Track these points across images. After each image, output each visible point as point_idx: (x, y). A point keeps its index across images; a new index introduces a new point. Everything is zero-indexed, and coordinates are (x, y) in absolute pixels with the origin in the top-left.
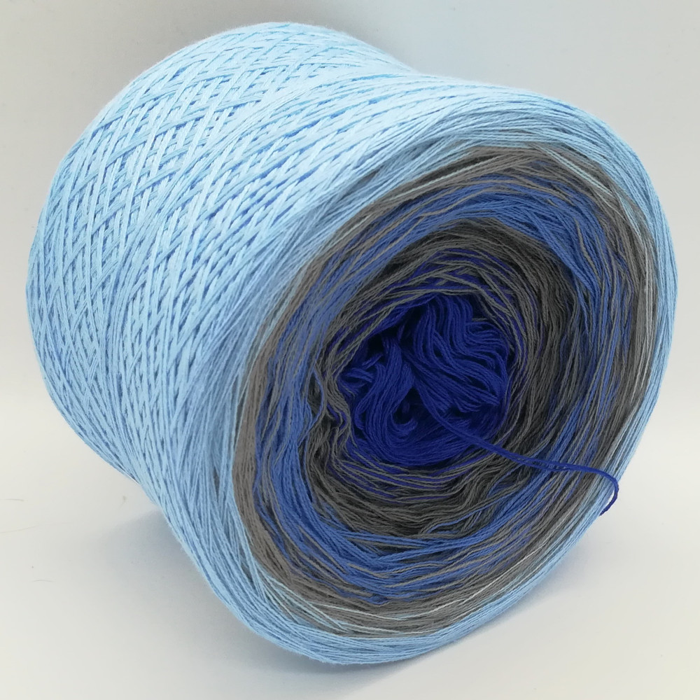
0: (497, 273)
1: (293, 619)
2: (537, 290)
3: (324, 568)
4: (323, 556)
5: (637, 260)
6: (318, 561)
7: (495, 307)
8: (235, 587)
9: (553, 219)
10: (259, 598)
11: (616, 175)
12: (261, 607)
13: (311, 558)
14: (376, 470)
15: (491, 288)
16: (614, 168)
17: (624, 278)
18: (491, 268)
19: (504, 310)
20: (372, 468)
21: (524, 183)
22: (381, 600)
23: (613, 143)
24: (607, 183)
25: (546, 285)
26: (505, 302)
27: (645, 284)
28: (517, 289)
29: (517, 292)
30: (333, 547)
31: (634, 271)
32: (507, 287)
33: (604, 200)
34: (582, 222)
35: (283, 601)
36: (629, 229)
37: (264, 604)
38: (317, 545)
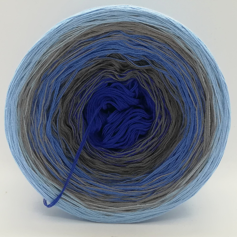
0: (154, 145)
1: (61, 36)
2: (142, 162)
3: (73, 55)
4: (78, 56)
5: (151, 200)
6: (77, 53)
7: (142, 143)
8: (90, 15)
9: (175, 163)
10: (80, 23)
11: (190, 185)
12: (75, 24)
13: (80, 51)
14: (93, 89)
15: (149, 142)
16: (193, 185)
17: (144, 196)
18: (157, 142)
19: (140, 147)
20: (94, 88)
21: (195, 148)
22: (44, 78)
23: (202, 184)
24: (187, 182)
25: (144, 165)
26: (143, 147)
27: (141, 204)
28: (145, 154)
29: (144, 154)
30: (77, 62)
31: (146, 200)
32: (147, 150)
33: (180, 183)
34: (172, 175)
35: (72, 33)
36: (166, 194)
37: (76, 25)
38: (83, 54)
